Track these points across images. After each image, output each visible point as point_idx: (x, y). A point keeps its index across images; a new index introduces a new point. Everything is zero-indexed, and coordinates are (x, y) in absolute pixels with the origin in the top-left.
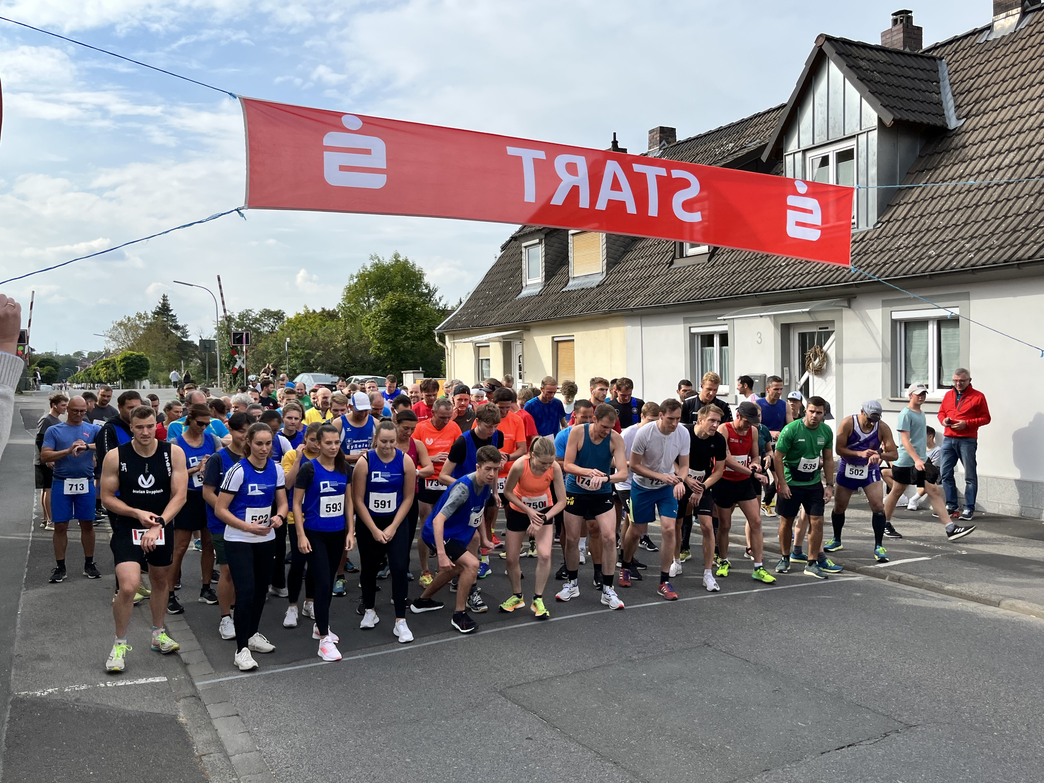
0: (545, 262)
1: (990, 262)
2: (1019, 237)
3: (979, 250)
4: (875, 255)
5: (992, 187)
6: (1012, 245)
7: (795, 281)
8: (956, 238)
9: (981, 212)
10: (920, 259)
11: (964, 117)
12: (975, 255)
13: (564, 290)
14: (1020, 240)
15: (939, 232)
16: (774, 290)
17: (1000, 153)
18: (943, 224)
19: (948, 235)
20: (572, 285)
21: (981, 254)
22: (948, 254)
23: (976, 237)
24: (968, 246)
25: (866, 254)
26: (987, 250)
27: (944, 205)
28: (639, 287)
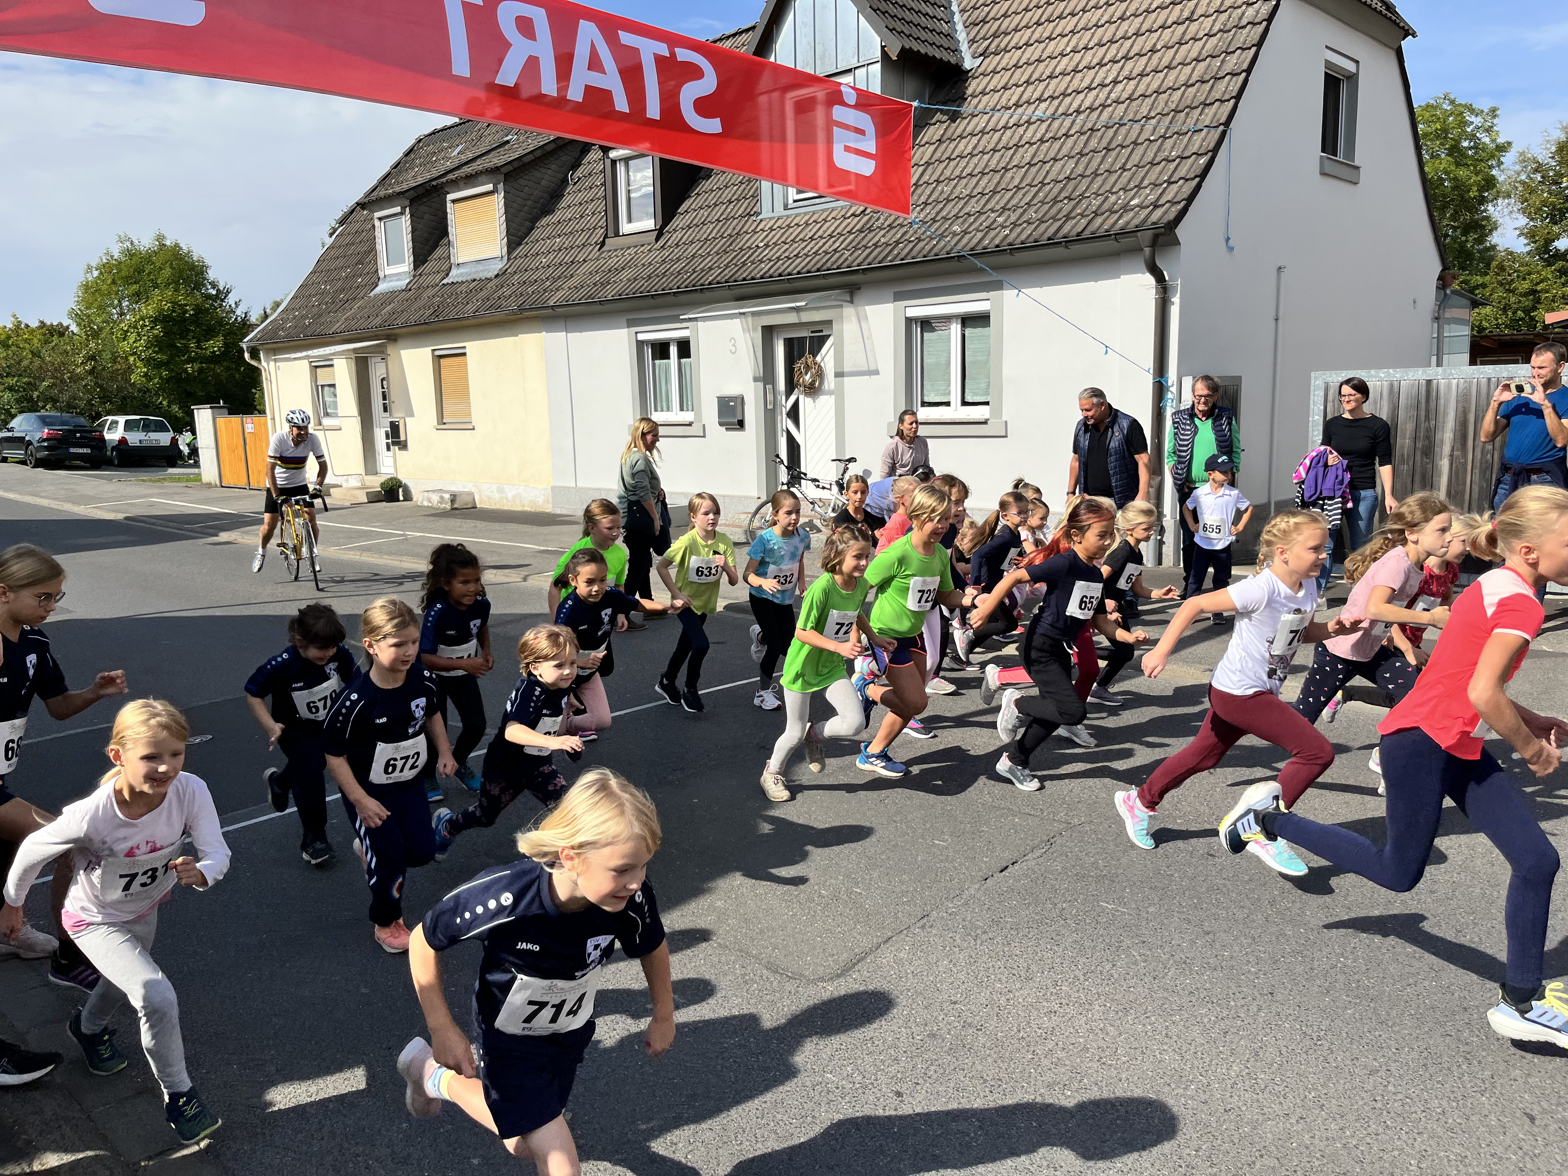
0: (414, 240)
1: (1031, 239)
2: (1061, 209)
3: (1015, 224)
4: (883, 232)
5: (1023, 146)
6: (1054, 219)
7: (780, 266)
8: (985, 210)
9: (1013, 178)
10: (942, 236)
11: (981, 55)
12: (1011, 231)
13: (445, 281)
14: (1064, 213)
15: (962, 202)
16: (753, 279)
17: (1028, 102)
18: (966, 192)
19: (973, 206)
20: (455, 275)
21: (1018, 229)
22: (977, 230)
23: (1009, 209)
24: (1000, 220)
25: (871, 231)
26: (1025, 225)
27: (965, 167)
28: (559, 277)
